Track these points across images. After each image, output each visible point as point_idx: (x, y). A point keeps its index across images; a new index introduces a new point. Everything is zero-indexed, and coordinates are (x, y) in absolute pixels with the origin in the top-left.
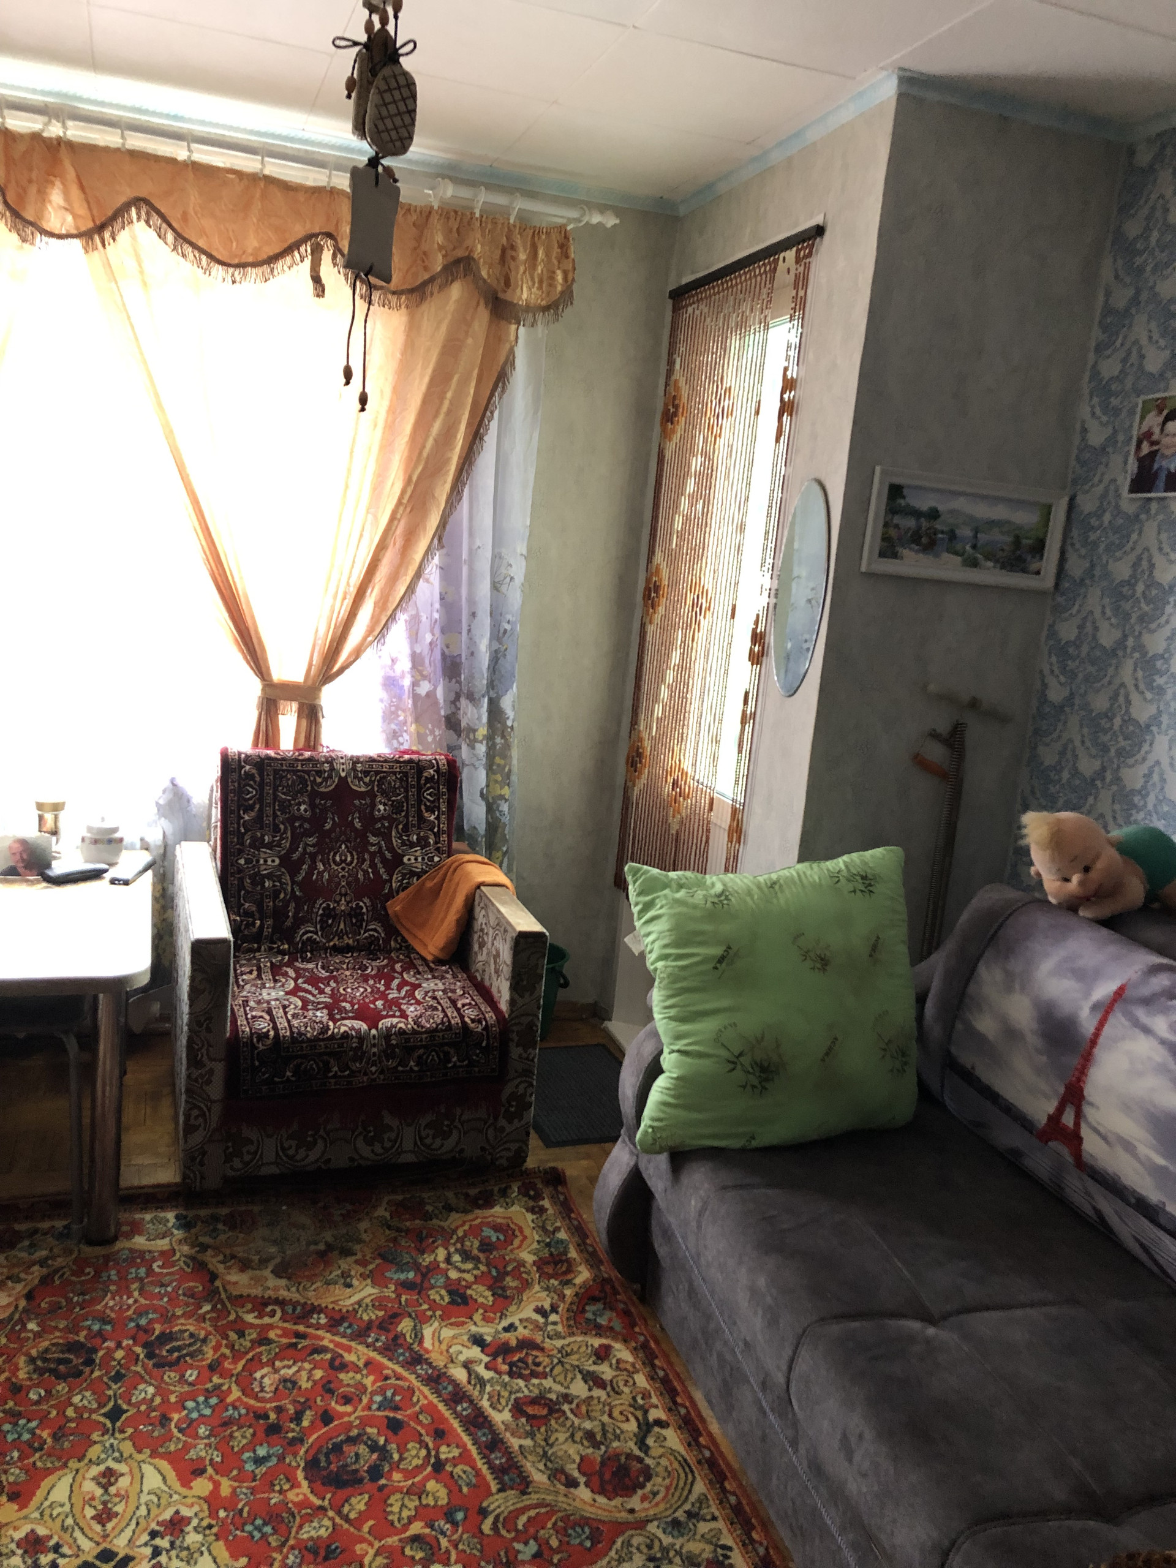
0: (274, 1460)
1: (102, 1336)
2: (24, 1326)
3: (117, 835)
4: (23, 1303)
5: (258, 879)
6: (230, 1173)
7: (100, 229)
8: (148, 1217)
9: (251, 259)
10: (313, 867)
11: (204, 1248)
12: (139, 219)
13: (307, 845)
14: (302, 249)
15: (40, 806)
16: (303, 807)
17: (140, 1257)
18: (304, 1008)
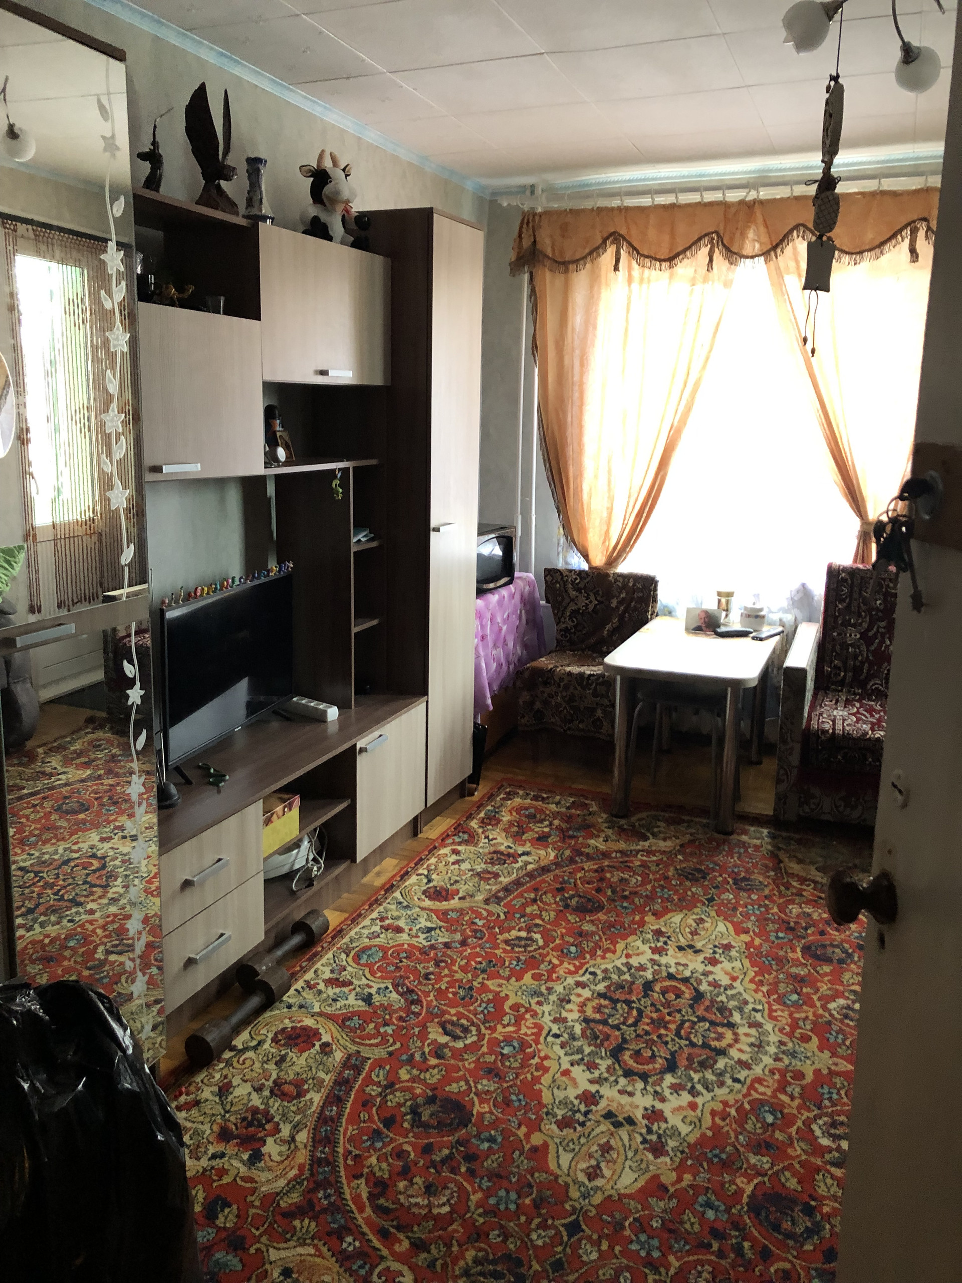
0: (786, 940)
1: (713, 870)
2: (676, 856)
3: (762, 613)
4: (678, 848)
5: (845, 646)
6: (801, 813)
7: (774, 248)
8: (752, 829)
9: (867, 247)
10: (882, 642)
11: (779, 849)
12: (798, 236)
13: (879, 627)
14: (904, 233)
15: (719, 594)
16: (878, 602)
17: (744, 845)
18: (857, 722)
